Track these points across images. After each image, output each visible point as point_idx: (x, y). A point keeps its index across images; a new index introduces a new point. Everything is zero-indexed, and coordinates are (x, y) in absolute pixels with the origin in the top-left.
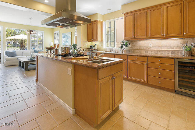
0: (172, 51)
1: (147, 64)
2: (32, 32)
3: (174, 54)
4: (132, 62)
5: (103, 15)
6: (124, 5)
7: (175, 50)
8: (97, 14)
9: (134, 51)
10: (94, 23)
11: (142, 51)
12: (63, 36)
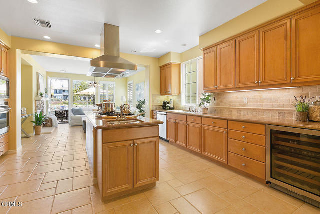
0: (280, 112)
1: (227, 133)
2: (95, 85)
3: (284, 116)
4: (207, 127)
5: (181, 54)
6: (202, 36)
7: (284, 109)
8: (170, 52)
9: (222, 109)
10: (167, 67)
11: (233, 110)
12: (137, 87)
